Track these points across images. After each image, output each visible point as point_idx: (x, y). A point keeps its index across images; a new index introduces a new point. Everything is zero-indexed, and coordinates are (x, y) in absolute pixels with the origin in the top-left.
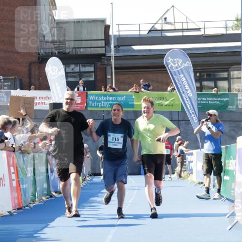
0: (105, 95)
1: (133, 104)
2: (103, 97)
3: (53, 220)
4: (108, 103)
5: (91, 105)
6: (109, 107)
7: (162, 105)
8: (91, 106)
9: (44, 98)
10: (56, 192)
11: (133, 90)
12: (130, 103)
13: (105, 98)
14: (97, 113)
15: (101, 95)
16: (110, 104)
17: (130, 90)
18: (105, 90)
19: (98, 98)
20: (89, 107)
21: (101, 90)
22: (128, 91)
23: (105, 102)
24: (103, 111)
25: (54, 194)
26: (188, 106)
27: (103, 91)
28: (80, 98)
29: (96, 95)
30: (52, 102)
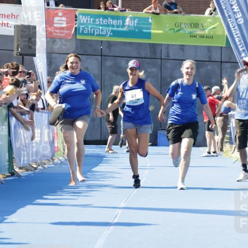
0: (105, 17)
1: (150, 33)
2: (101, 19)
3: (14, 212)
4: (110, 28)
5: (83, 31)
6: (110, 36)
7: (195, 36)
8: (83, 34)
9: (8, 16)
10: (20, 168)
11: (150, 9)
12: (144, 31)
13: (105, 21)
14: (90, 45)
15: (99, 16)
16: (112, 31)
17: (145, 10)
18: (106, 9)
19: (94, 21)
20: (80, 34)
21: (99, 8)
22: (142, 11)
23: (105, 28)
24: (101, 41)
25: (17, 170)
26: (237, 40)
27: (102, 10)
28: (64, 19)
29: (92, 16)
30: (19, 23)
